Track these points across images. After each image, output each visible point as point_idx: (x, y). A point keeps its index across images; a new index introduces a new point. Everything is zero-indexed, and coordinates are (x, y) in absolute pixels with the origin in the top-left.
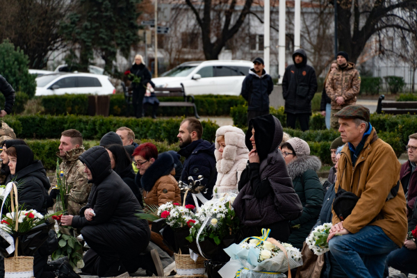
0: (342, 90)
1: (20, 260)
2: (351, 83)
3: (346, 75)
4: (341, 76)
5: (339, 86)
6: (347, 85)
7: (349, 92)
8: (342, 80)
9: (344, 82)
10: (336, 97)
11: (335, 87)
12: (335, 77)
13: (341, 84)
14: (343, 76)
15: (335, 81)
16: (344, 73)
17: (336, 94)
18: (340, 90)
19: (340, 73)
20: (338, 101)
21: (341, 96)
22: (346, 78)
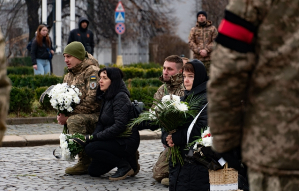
0: (204, 44)
1: (230, 172)
2: (211, 38)
3: (206, 31)
4: (202, 32)
5: (201, 41)
6: (208, 40)
7: (210, 45)
8: (203, 35)
9: (205, 37)
10: (199, 50)
11: (198, 42)
12: (197, 33)
13: (203, 39)
14: (203, 32)
15: (197, 36)
16: (205, 29)
17: (199, 48)
18: (202, 44)
19: (201, 30)
20: (201, 54)
21: (203, 49)
22: (207, 34)
